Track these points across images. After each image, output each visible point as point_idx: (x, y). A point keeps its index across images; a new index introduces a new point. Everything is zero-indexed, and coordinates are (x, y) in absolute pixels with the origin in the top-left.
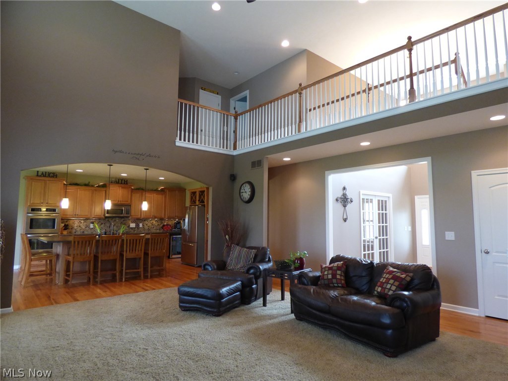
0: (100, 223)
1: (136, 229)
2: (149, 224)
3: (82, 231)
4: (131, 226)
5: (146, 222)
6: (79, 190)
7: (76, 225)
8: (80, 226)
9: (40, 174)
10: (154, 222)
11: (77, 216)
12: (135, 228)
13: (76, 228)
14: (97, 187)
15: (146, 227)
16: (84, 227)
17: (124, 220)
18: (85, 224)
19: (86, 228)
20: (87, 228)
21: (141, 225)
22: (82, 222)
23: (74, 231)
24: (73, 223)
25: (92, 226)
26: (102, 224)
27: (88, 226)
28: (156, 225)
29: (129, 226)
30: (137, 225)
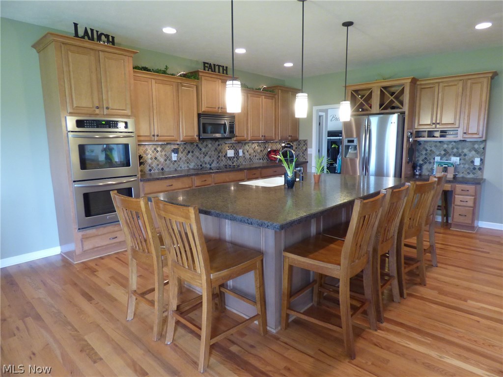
0: (186, 151)
1: (235, 159)
2: (251, 151)
3: (160, 167)
4: (229, 155)
5: (247, 147)
6: (153, 81)
7: (149, 156)
8: (156, 158)
9: (81, 32)
10: (257, 147)
11: (156, 138)
12: (234, 157)
13: (150, 161)
14: (181, 75)
15: (248, 156)
16: (162, 160)
17: (219, 145)
18: (163, 153)
19: (166, 160)
20: (168, 162)
21: (241, 151)
22: (159, 149)
23: (148, 168)
24: (145, 152)
25: (174, 157)
26: (189, 152)
27: (167, 158)
28: (259, 151)
29: (226, 154)
30: (237, 153)
